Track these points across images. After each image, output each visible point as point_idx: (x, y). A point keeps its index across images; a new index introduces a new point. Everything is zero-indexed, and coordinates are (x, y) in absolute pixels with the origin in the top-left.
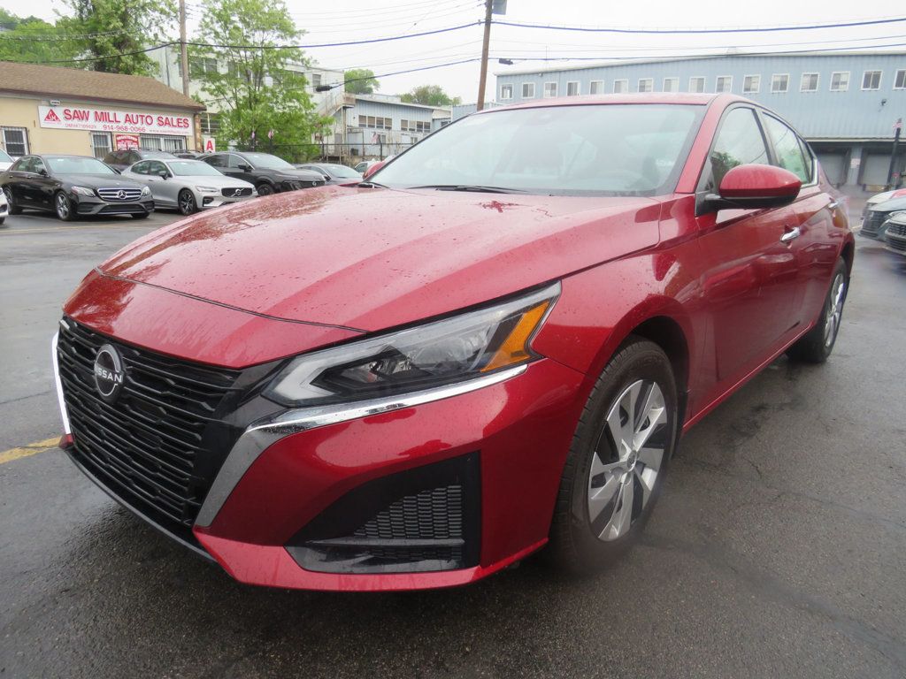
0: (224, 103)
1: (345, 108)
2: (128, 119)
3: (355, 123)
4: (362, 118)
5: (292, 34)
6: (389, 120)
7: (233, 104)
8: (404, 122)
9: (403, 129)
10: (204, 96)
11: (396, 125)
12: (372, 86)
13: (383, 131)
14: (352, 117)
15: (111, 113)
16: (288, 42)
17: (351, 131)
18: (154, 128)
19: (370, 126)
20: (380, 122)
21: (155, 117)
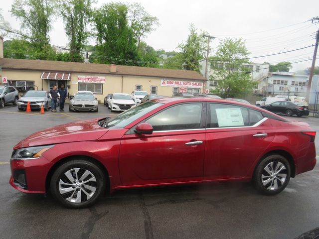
0: (220, 77)
1: (268, 77)
2: (184, 84)
3: (272, 82)
4: (275, 81)
5: (245, 54)
6: (286, 81)
7: (224, 77)
8: (293, 82)
9: (292, 85)
10: (214, 75)
11: (289, 83)
12: (289, 68)
13: (283, 86)
14: (271, 81)
15: (179, 82)
16: (244, 57)
17: (269, 85)
18: (191, 86)
19: (278, 84)
20: (282, 82)
21: (192, 83)
